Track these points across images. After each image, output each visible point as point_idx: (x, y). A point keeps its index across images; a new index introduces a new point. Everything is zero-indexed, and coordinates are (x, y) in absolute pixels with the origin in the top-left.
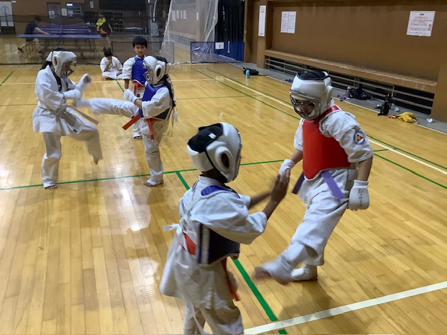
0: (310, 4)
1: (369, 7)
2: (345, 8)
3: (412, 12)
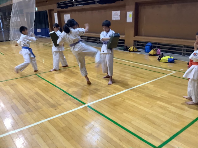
0: (75, 11)
1: (98, 11)
3: (113, 12)
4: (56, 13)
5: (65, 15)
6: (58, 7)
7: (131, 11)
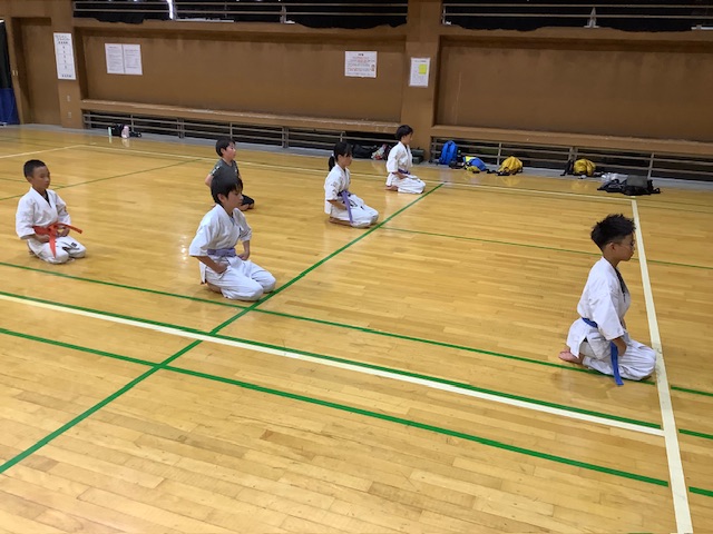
0: (170, 35)
1: (283, 45)
2: (241, 44)
3: (347, 53)
4: (69, 36)
5: (107, 46)
6: (77, 15)
7: (426, 57)
